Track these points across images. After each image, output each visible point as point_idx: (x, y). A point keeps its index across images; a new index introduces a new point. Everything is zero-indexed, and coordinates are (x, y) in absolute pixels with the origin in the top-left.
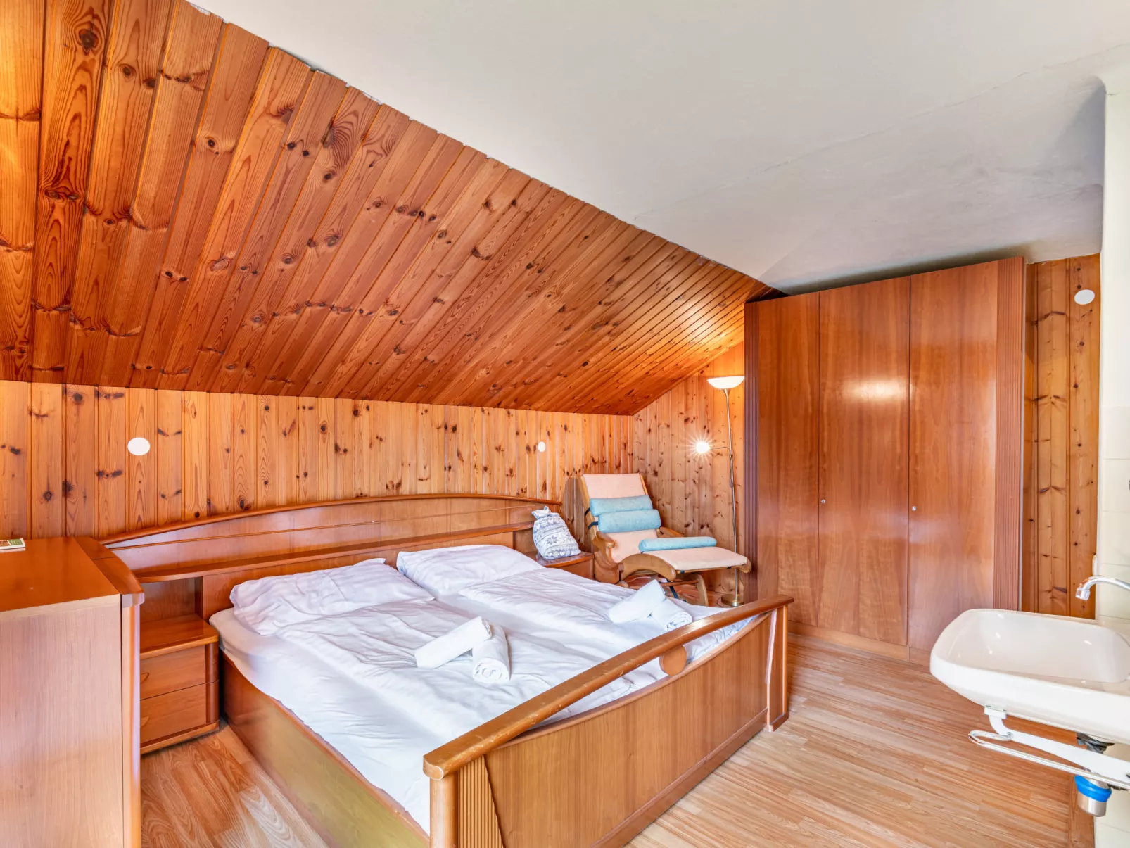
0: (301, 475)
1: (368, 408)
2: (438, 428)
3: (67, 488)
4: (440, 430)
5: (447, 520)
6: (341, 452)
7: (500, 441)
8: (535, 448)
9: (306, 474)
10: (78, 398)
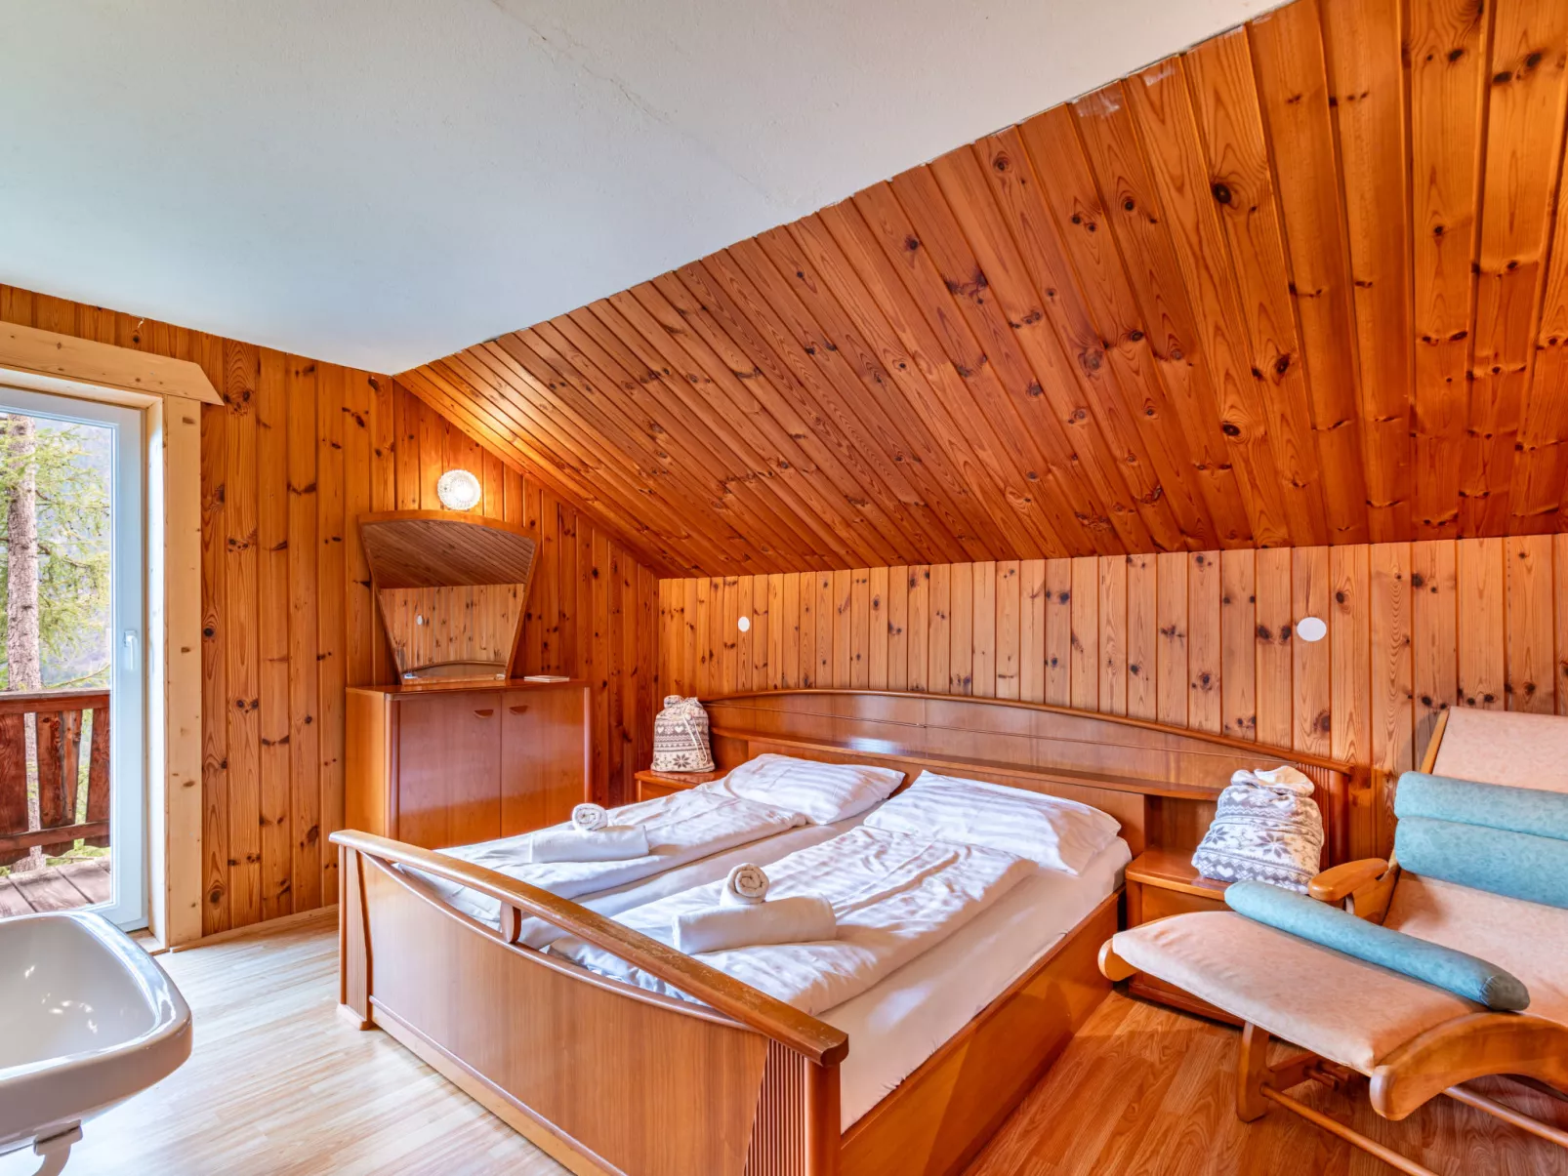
0: (854, 656)
1: (928, 575)
2: (1033, 597)
3: (711, 655)
4: (1036, 600)
5: (1031, 746)
6: (895, 632)
7: (1177, 616)
8: (1288, 632)
9: (859, 657)
10: (716, 586)
